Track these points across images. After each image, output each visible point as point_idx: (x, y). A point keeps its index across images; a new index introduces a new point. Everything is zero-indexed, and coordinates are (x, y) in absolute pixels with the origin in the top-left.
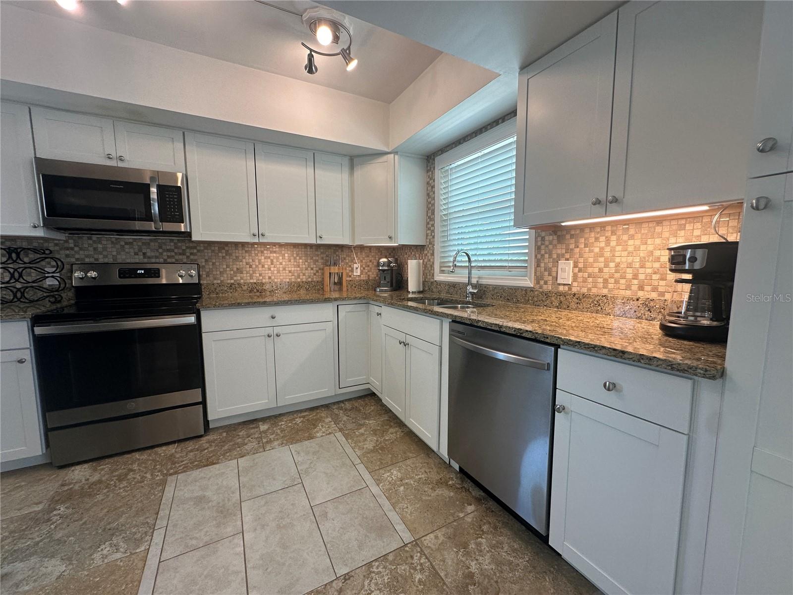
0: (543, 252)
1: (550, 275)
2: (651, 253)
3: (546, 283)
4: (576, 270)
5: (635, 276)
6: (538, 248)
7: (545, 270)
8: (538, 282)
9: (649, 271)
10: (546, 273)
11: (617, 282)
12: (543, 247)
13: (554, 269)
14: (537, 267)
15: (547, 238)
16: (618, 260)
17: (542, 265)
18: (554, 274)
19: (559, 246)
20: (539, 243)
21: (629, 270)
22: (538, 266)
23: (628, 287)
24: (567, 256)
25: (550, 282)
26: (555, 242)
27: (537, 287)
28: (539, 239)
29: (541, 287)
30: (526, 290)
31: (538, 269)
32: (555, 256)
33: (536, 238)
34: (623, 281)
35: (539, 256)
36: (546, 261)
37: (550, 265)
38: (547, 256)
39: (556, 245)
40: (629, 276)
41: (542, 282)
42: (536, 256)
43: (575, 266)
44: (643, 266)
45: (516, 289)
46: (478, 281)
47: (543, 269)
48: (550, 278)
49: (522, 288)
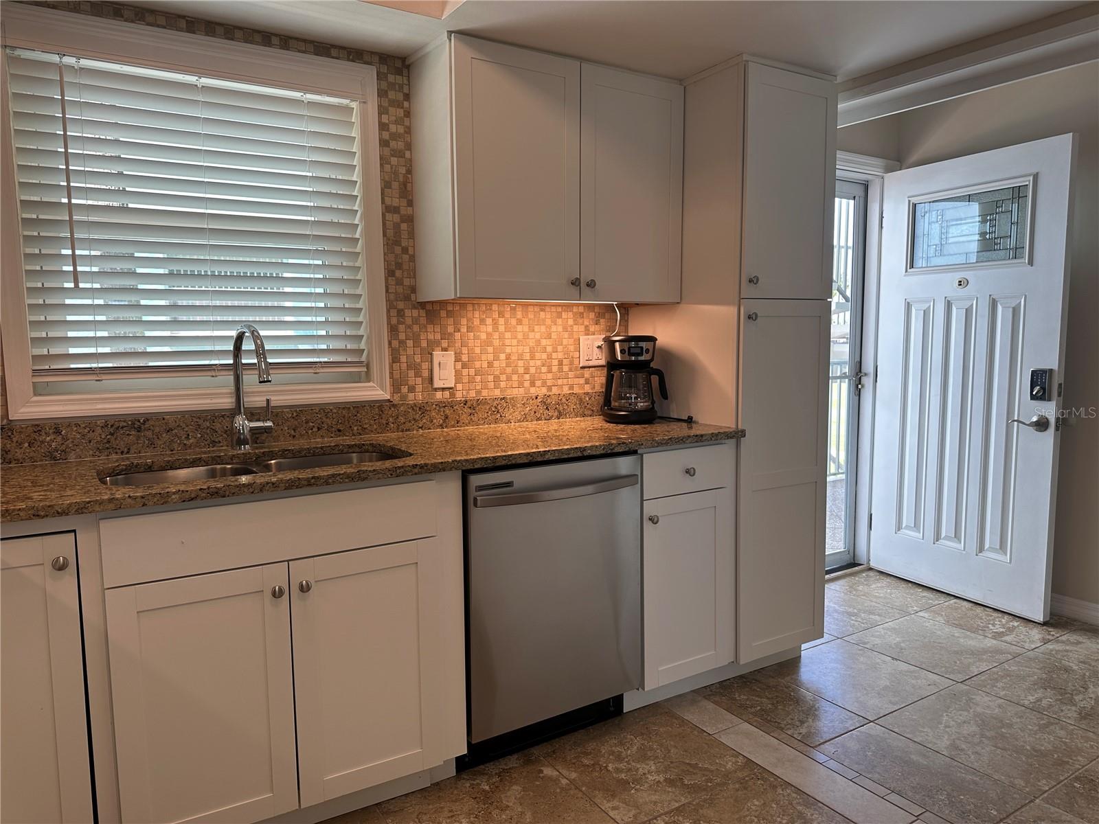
0: (402, 336)
1: (418, 375)
2: (538, 342)
3: (412, 389)
4: (459, 365)
5: (527, 371)
6: (393, 330)
7: (409, 367)
8: (396, 386)
9: (539, 363)
10: (411, 373)
11: (509, 379)
12: (402, 328)
13: (425, 366)
14: (393, 362)
15: (408, 313)
16: (508, 350)
17: (403, 359)
18: (426, 374)
19: (430, 328)
20: (394, 321)
21: (521, 363)
22: (395, 359)
23: (521, 385)
24: (445, 344)
25: (419, 388)
26: (423, 320)
27: (396, 399)
28: (394, 313)
29: (404, 398)
30: (379, 407)
31: (396, 366)
32: (424, 344)
33: (388, 311)
34: (515, 377)
35: (395, 343)
36: (410, 351)
37: (418, 359)
38: (410, 343)
39: (426, 327)
40: (521, 370)
41: (405, 389)
42: (390, 343)
43: (457, 360)
44: (532, 358)
45: (358, 407)
46: (268, 401)
47: (404, 366)
48: (419, 380)
49: (372, 404)
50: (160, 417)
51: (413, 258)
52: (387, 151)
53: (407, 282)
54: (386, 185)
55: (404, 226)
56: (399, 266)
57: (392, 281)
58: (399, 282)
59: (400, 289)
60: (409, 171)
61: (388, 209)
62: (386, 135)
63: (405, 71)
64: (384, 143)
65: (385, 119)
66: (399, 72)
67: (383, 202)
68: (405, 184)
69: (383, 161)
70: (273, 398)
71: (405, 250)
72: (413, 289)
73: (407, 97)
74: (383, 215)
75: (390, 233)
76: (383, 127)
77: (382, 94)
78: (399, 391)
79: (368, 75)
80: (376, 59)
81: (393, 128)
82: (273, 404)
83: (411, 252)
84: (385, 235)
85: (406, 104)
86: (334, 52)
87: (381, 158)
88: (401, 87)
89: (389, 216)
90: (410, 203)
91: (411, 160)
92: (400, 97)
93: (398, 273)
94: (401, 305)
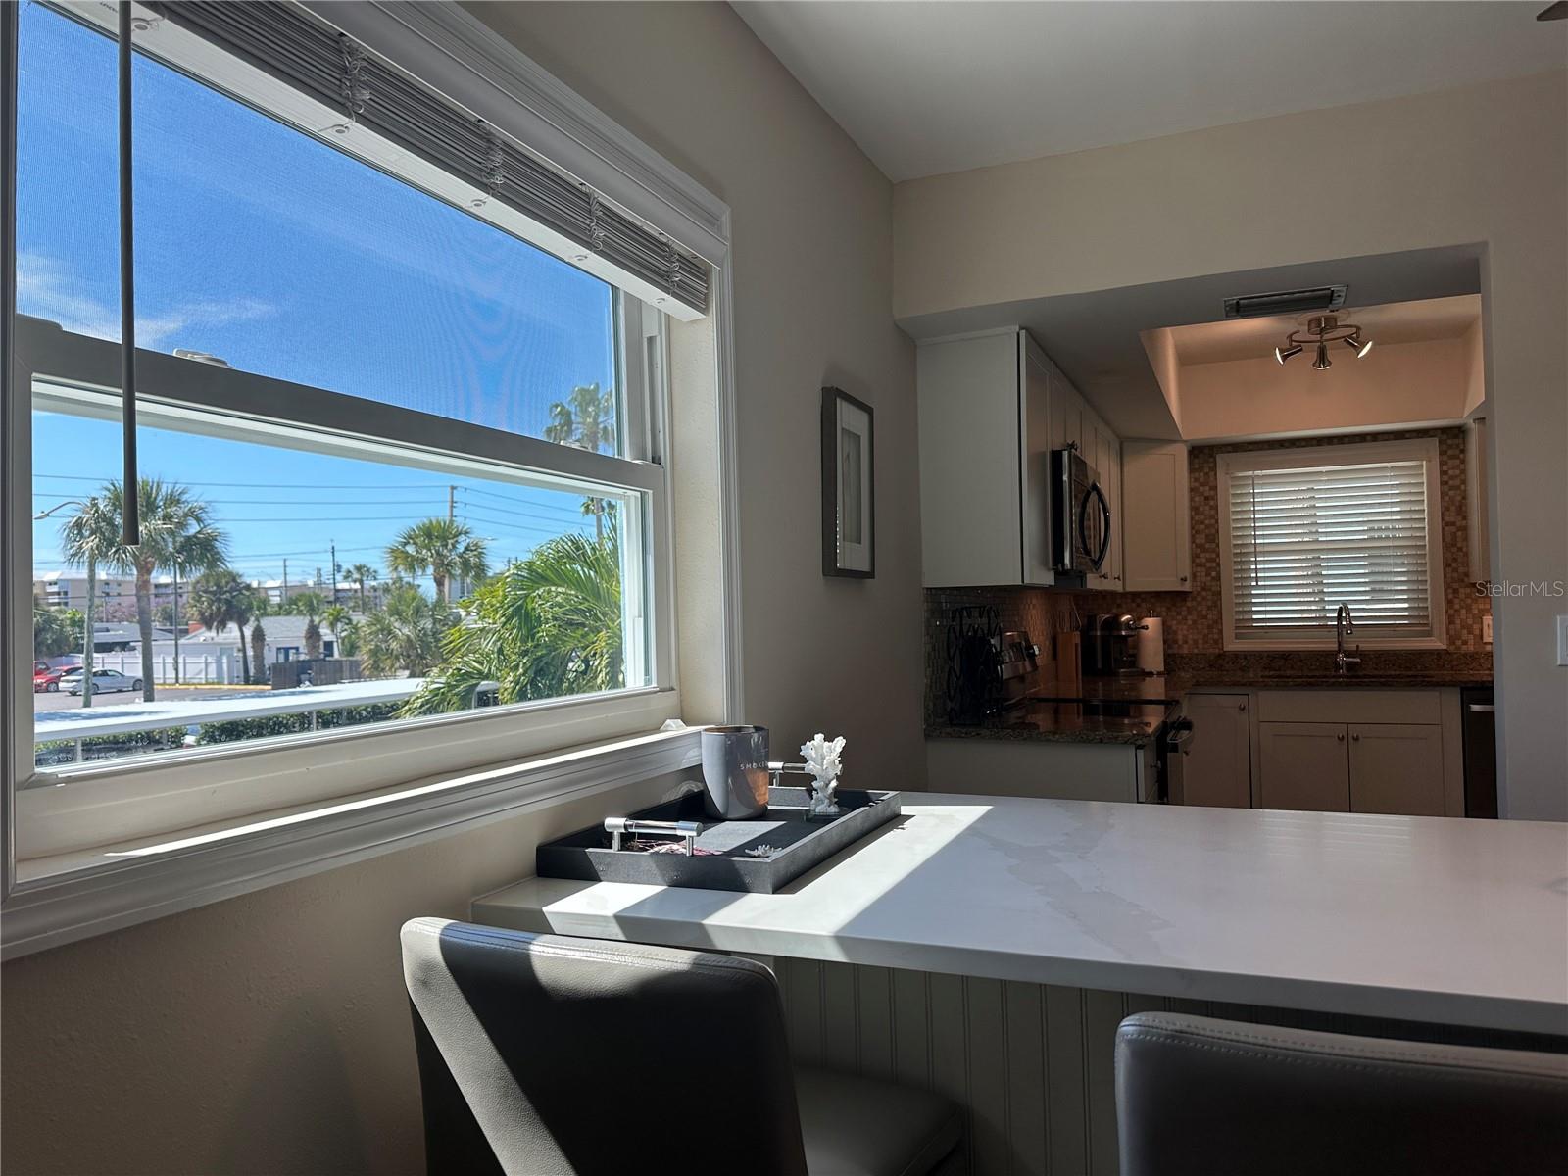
0: (1457, 606)
1: (1469, 633)
3: (1465, 643)
6: (1450, 602)
7: (1463, 627)
8: (1452, 640)
10: (1465, 632)
12: (1457, 601)
13: (1476, 626)
14: (1450, 623)
15: (1462, 590)
17: (1458, 622)
18: (1477, 632)
20: (1451, 596)
22: (1451, 621)
25: (1471, 642)
27: (1452, 648)
28: (1450, 591)
29: (1459, 648)
30: (1438, 653)
31: (1452, 627)
32: (1476, 611)
33: (1445, 591)
35: (1451, 611)
36: (1463, 617)
37: (1470, 622)
38: (1464, 611)
39: (1474, 600)
41: (1459, 643)
42: (1447, 612)
45: (1421, 653)
46: (1358, 646)
47: (1459, 627)
48: (1472, 636)
49: (1430, 652)
50: (1298, 653)
51: (1466, 554)
52: (1446, 488)
53: (1461, 570)
54: (1445, 510)
55: (1459, 533)
56: (1455, 560)
57: (1449, 570)
58: (1455, 570)
59: (1455, 575)
60: (1464, 498)
61: (1446, 524)
62: (1446, 478)
63: (1461, 436)
64: (1443, 483)
65: (1445, 468)
66: (1456, 437)
67: (1442, 520)
68: (1461, 507)
69: (1443, 494)
70: (1361, 645)
71: (1460, 549)
72: (1467, 575)
73: (1463, 451)
74: (1443, 529)
75: (1449, 539)
76: (1443, 473)
77: (1442, 453)
78: (1454, 643)
79: (1433, 444)
80: (1439, 432)
81: (1451, 472)
82: (1360, 649)
83: (1464, 549)
84: (1443, 540)
85: (1462, 456)
86: (1408, 436)
87: (1441, 493)
88: (1458, 446)
89: (1447, 528)
90: (1465, 518)
91: (1465, 491)
92: (1458, 452)
93: (1454, 565)
94: (1456, 586)
